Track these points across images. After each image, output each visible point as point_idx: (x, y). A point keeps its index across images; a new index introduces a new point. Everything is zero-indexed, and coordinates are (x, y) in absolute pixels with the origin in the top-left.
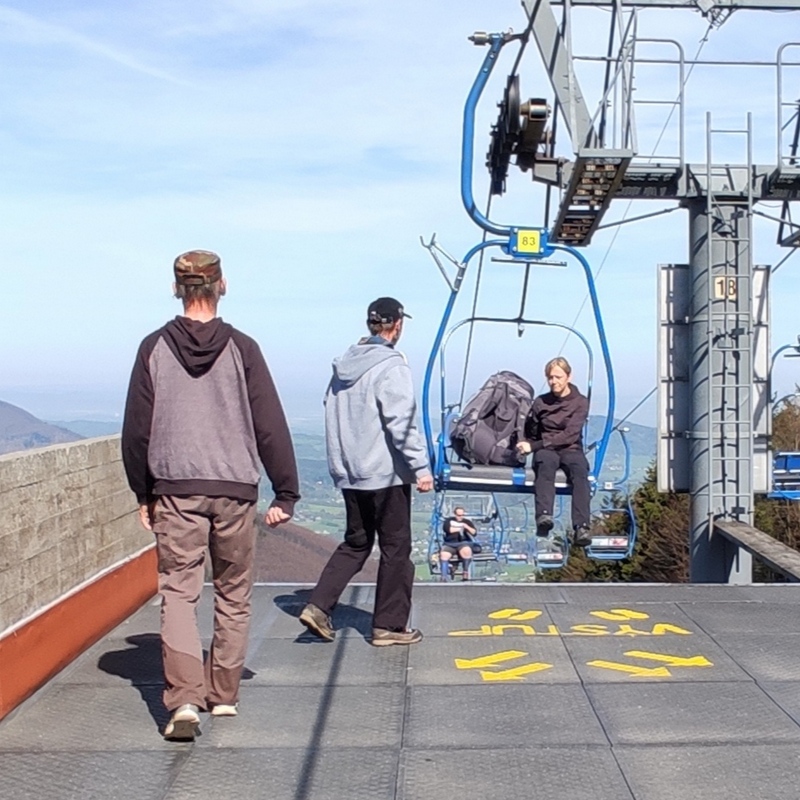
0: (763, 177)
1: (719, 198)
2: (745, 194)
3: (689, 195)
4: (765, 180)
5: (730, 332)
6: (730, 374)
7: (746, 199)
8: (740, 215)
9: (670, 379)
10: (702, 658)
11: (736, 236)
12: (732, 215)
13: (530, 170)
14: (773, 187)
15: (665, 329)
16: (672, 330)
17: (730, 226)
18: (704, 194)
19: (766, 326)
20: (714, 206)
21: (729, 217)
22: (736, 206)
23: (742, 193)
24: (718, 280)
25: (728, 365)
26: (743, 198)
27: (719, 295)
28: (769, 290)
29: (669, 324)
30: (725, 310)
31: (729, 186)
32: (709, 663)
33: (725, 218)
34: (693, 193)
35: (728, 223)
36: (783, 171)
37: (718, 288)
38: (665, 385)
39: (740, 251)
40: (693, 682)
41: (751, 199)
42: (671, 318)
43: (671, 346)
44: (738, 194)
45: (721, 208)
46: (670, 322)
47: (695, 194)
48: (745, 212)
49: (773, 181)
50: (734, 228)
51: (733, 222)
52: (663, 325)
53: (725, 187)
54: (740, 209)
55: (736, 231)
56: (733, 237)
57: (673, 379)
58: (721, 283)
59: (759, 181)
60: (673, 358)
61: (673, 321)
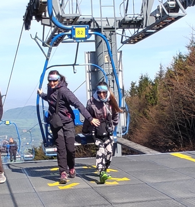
0: (119, 21)
1: (105, 29)
2: (114, 27)
3: (95, 28)
4: (119, 22)
5: (111, 73)
6: (111, 87)
7: (114, 29)
8: (112, 34)
9: (91, 90)
10: (126, 178)
11: (111, 41)
12: (109, 34)
13: (40, 21)
14: (122, 24)
15: (88, 73)
16: (90, 74)
17: (109, 38)
18: (100, 27)
19: (122, 71)
20: (104, 31)
21: (108, 35)
22: (111, 31)
23: (112, 27)
24: (106, 56)
25: (110, 85)
26: (113, 28)
27: (106, 61)
28: (122, 59)
29: (89, 72)
30: (109, 66)
31: (108, 25)
32: (129, 179)
33: (107, 35)
34: (96, 27)
35: (108, 37)
36: (126, 19)
37: (106, 59)
38: (89, 92)
39: (112, 47)
40: (127, 185)
41: (116, 29)
42: (90, 70)
43: (90, 79)
44: (111, 27)
45: (106, 32)
46: (90, 71)
47: (97, 28)
48: (114, 33)
49: (122, 22)
50: (110, 39)
51: (110, 36)
52: (87, 72)
53: (107, 25)
54: (112, 32)
55: (111, 40)
56: (110, 41)
57: (92, 90)
58: (107, 57)
59: (118, 22)
60: (91, 83)
61: (91, 71)
